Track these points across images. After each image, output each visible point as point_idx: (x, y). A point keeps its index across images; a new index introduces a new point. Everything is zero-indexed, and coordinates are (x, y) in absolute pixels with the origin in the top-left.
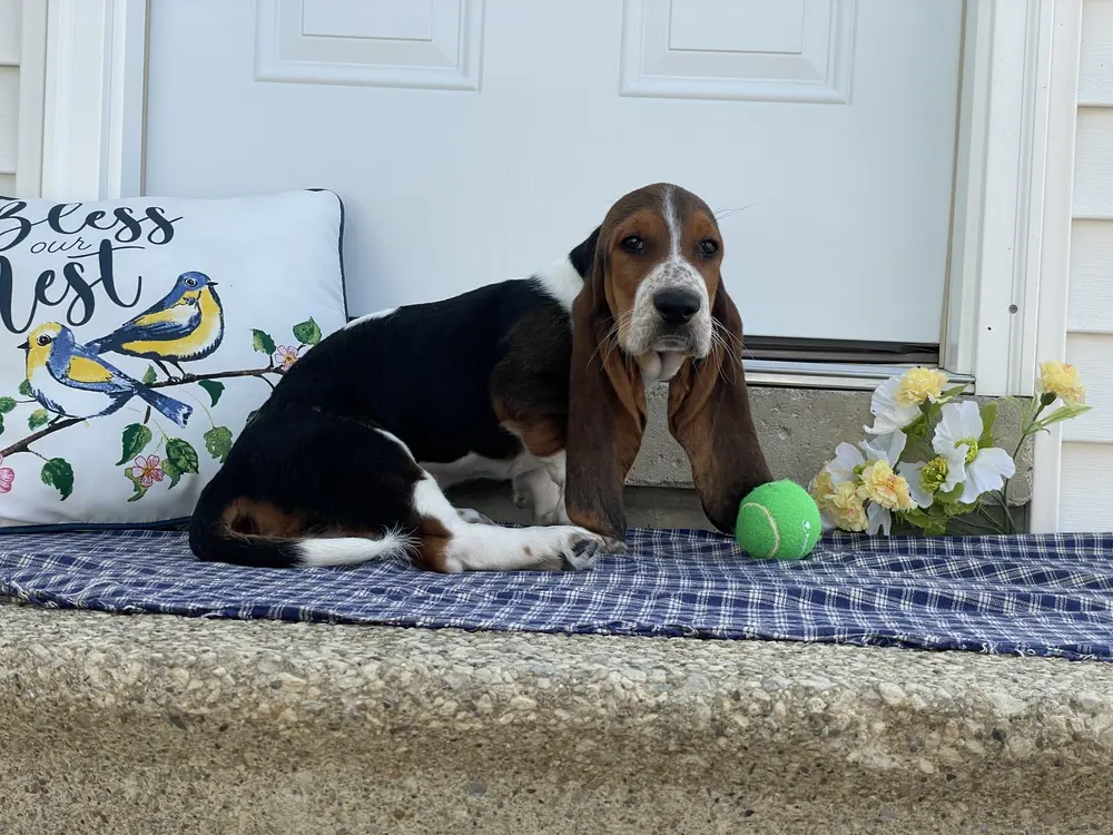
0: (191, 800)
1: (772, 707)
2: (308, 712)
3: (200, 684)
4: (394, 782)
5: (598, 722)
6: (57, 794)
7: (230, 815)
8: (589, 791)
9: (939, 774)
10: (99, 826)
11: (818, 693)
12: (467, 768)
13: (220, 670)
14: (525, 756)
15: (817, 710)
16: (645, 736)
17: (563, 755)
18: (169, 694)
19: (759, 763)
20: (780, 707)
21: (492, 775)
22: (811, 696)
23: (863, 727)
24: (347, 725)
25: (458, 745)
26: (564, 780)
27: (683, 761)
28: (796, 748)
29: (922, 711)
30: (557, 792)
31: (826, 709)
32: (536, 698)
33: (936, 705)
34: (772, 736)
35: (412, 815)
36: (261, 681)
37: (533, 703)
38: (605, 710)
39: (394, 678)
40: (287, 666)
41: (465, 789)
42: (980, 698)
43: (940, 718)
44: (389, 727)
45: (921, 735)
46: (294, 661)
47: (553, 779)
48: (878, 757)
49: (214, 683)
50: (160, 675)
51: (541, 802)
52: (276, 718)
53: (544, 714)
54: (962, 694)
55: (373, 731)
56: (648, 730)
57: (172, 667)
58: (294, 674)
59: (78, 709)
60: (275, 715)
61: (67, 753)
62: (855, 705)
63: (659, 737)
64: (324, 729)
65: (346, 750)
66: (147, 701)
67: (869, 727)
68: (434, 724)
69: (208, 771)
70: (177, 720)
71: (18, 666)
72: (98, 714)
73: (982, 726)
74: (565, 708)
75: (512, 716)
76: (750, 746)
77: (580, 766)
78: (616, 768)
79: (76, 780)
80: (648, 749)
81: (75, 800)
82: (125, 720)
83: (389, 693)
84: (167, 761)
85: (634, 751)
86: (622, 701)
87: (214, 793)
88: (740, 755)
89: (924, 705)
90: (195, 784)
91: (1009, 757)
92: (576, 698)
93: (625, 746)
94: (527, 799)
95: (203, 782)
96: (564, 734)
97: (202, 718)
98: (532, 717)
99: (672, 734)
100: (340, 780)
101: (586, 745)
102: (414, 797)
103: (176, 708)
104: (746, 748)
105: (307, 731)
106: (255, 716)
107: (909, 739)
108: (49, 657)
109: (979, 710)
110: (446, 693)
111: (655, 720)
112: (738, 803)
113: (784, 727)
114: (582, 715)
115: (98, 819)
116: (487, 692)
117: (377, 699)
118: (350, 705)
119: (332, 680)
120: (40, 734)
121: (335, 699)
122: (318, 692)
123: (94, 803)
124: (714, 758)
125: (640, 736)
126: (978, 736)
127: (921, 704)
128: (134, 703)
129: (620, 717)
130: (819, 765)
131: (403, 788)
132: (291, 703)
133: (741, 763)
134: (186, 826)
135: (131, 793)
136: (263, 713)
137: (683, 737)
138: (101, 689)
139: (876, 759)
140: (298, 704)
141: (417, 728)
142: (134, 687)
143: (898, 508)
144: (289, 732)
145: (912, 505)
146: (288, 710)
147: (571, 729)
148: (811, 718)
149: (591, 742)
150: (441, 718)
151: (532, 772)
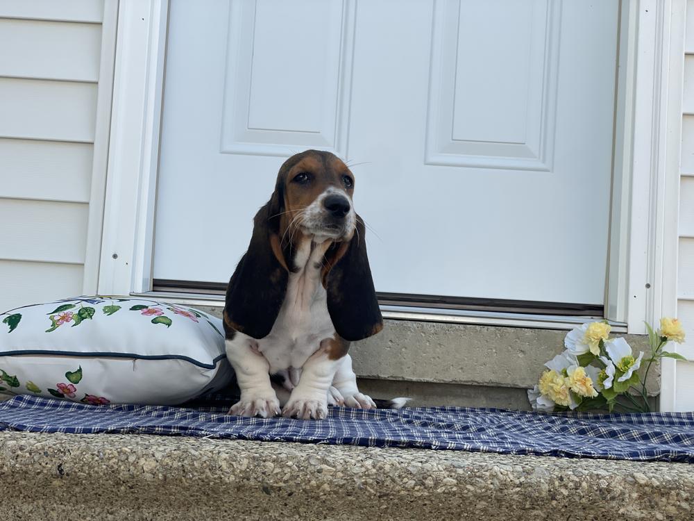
1: (580, 484)
2: (336, 485)
3: (280, 470)
5: (489, 492)
11: (603, 477)
12: (417, 517)
13: (290, 463)
14: (449, 511)
15: (604, 486)
16: (514, 500)
17: (470, 510)
18: (263, 475)
19: (572, 515)
20: (584, 484)
22: (600, 479)
23: (627, 495)
24: (356, 493)
25: (414, 504)
28: (593, 506)
29: (657, 487)
31: (607, 486)
32: (457, 479)
33: (664, 484)
34: (580, 500)
36: (311, 468)
37: (455, 481)
38: (493, 485)
39: (381, 468)
40: (325, 462)
42: (686, 480)
43: (666, 490)
44: (378, 494)
45: (657, 499)
46: (328, 459)
48: (634, 511)
49: (287, 470)
50: (258, 465)
52: (319, 489)
53: (460, 488)
54: (676, 478)
55: (369, 496)
56: (515, 497)
57: (264, 461)
58: (329, 466)
59: (215, 484)
61: (204, 509)
62: (623, 484)
63: (520, 500)
64: (344, 495)
65: (354, 507)
66: (252, 479)
67: (630, 496)
68: (402, 493)
69: (278, 519)
70: (266, 490)
71: (183, 460)
72: (225, 487)
73: (689, 495)
74: (472, 484)
75: (444, 488)
76: (569, 505)
77: (477, 517)
80: (515, 507)
82: (238, 490)
83: (379, 475)
84: (258, 513)
85: (507, 508)
86: (501, 481)
88: (563, 510)
89: (658, 483)
92: (478, 479)
93: (503, 505)
96: (471, 499)
97: (280, 489)
98: (455, 489)
99: (528, 498)
101: (482, 504)
103: (267, 483)
104: (566, 507)
105: (335, 496)
106: (308, 487)
107: (650, 502)
108: (200, 456)
109: (686, 486)
110: (409, 476)
111: (519, 491)
113: (586, 495)
114: (481, 488)
116: (430, 476)
117: (373, 479)
118: (359, 482)
119: (349, 469)
121: (350, 479)
122: (341, 475)
124: (549, 512)
125: (511, 500)
126: (687, 500)
127: (656, 483)
128: (245, 480)
129: (501, 489)
130: (603, 516)
132: (327, 481)
133: (563, 515)
136: (312, 486)
137: (534, 500)
138: (228, 473)
139: (633, 513)
140: (331, 481)
141: (393, 495)
142: (245, 471)
143: (587, 395)
144: (325, 497)
145: (596, 394)
146: (326, 485)
147: (475, 496)
148: (600, 490)
149: (485, 503)
150: (406, 489)
151: (451, 519)
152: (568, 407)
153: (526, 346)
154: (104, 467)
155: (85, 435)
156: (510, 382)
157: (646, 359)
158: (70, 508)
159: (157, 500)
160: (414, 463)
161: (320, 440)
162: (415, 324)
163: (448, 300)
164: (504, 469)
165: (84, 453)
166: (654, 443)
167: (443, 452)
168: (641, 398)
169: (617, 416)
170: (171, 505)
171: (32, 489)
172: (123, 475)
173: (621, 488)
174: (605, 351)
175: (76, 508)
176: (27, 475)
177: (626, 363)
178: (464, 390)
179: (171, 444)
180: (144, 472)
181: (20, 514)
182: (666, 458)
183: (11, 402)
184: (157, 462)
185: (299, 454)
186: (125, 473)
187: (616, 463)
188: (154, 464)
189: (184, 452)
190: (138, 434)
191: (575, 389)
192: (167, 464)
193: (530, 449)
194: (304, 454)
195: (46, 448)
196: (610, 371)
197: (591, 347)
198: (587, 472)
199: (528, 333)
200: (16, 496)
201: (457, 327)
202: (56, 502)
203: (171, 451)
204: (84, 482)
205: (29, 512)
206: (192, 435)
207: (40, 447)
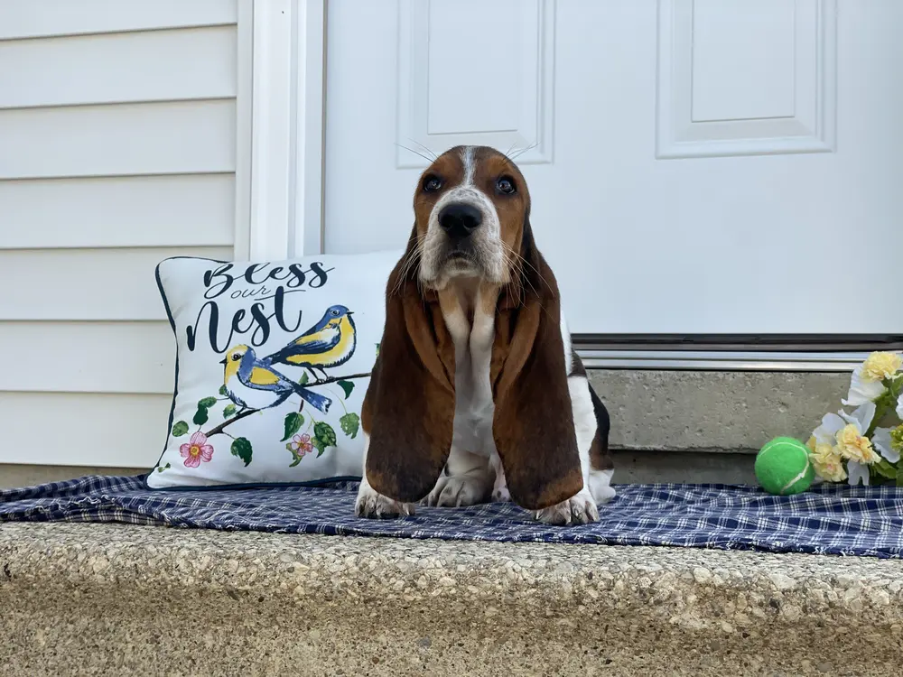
0: (246, 649)
1: (614, 584)
2: (311, 588)
3: (245, 570)
4: (372, 638)
5: (497, 595)
6: (165, 645)
7: (270, 659)
8: (499, 645)
9: (737, 633)
10: (191, 666)
11: (647, 574)
12: (417, 627)
13: (257, 561)
14: (453, 619)
15: (645, 585)
16: (529, 605)
17: (478, 619)
18: (226, 576)
19: (610, 624)
20: (620, 584)
21: (434, 633)
22: (642, 576)
23: (680, 598)
24: (336, 597)
25: (409, 611)
26: (482, 637)
28: (633, 613)
29: (720, 586)
30: (477, 645)
31: (652, 585)
32: (456, 578)
33: (730, 582)
34: (615, 603)
35: (384, 661)
36: (281, 567)
37: (453, 582)
38: (501, 586)
39: (365, 565)
41: (418, 642)
42: (763, 578)
43: (733, 592)
44: (362, 599)
45: (722, 604)
46: (303, 554)
47: (475, 636)
48: (694, 621)
49: (253, 569)
50: (221, 564)
51: (467, 652)
52: (292, 593)
53: (461, 589)
54: (751, 575)
55: (353, 601)
56: (530, 601)
57: (228, 559)
58: (303, 563)
59: (173, 587)
60: (291, 590)
61: (170, 617)
62: (675, 583)
63: (538, 606)
64: (323, 600)
65: (339, 615)
66: (214, 581)
67: (685, 598)
68: (390, 596)
69: (255, 630)
70: (233, 594)
71: (137, 559)
72: (185, 590)
73: (763, 598)
74: (475, 585)
75: (440, 591)
76: (601, 611)
77: (490, 627)
78: (514, 629)
80: (533, 614)
81: (176, 649)
82: (201, 594)
83: (361, 575)
84: (230, 623)
85: (524, 615)
86: (512, 580)
87: (260, 644)
88: (595, 618)
89: (721, 582)
90: (248, 638)
91: (783, 619)
92: (482, 578)
93: (517, 612)
94: (457, 650)
95: (253, 637)
96: (476, 604)
97: (247, 593)
98: (453, 591)
99: (547, 603)
100: (338, 636)
101: (491, 611)
102: (385, 648)
103: (231, 586)
104: (598, 614)
105: (312, 601)
106: (278, 591)
107: (713, 607)
108: (156, 553)
109: (761, 586)
110: (397, 575)
111: (534, 593)
112: (600, 655)
113: (623, 598)
114: (486, 590)
115: (190, 661)
116: (424, 575)
117: (353, 579)
118: (337, 583)
119: (326, 567)
120: (154, 605)
121: (327, 579)
122: (317, 575)
123: (187, 651)
124: (578, 621)
125: (526, 605)
126: (761, 605)
127: (719, 581)
128: (205, 583)
129: (512, 591)
130: (651, 626)
131: (377, 642)
132: (301, 582)
133: (597, 625)
134: (243, 667)
135: (209, 644)
136: (284, 589)
137: (555, 606)
138: (186, 574)
139: (691, 622)
140: (305, 583)
141: (380, 599)
142: (206, 572)
143: (865, 461)
144: (301, 602)
146: (299, 587)
147: (480, 600)
148: (641, 592)
149: (495, 610)
150: (395, 592)
151: (460, 631)
153: (788, 397)
154: (52, 567)
158: (28, 616)
162: (635, 374)
163: (695, 340)
164: (520, 564)
165: (32, 551)
172: (73, 577)
173: (673, 589)
180: (94, 573)
184: (109, 560)
186: (75, 574)
188: (104, 563)
191: (847, 455)
192: (119, 564)
199: (791, 378)
201: (692, 376)
202: (12, 609)
204: (34, 585)
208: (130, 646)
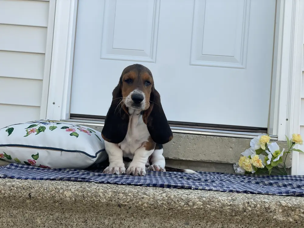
0: (121, 225)
2: (150, 204)
3: (125, 197)
4: (168, 222)
5: (217, 208)
6: (89, 223)
8: (213, 225)
9: (294, 222)
11: (267, 203)
12: (185, 218)
13: (130, 194)
14: (199, 216)
15: (267, 206)
17: (208, 216)
18: (118, 199)
19: (253, 218)
20: (258, 205)
22: (265, 203)
23: (277, 211)
24: (158, 208)
25: (184, 213)
26: (208, 222)
27: (235, 218)
28: (262, 215)
29: (290, 207)
30: (206, 225)
31: (269, 206)
32: (202, 202)
33: (293, 206)
34: (256, 212)
36: (139, 197)
37: (202, 203)
38: (218, 205)
39: (169, 197)
40: (145, 194)
41: (184, 224)
42: (303, 204)
43: (294, 209)
44: (168, 208)
45: (290, 212)
46: (146, 193)
47: (205, 222)
48: (280, 217)
49: (129, 197)
50: (116, 195)
51: (202, 227)
52: (142, 206)
53: (204, 206)
54: (299, 203)
55: (164, 209)
56: (228, 210)
57: (119, 193)
59: (97, 203)
61: (92, 213)
62: (275, 206)
63: (230, 212)
64: (153, 208)
65: (157, 214)
66: (113, 201)
67: (278, 211)
68: (179, 208)
69: (125, 218)
70: (119, 206)
71: (83, 192)
72: (101, 204)
74: (209, 205)
75: (197, 206)
77: (211, 219)
78: (220, 219)
79: (94, 220)
80: (228, 215)
81: (93, 225)
82: (107, 205)
83: (169, 200)
84: (115, 216)
85: (225, 215)
86: (222, 204)
87: (126, 223)
88: (249, 217)
89: (291, 206)
92: (212, 202)
93: (223, 214)
94: (198, 226)
95: (123, 221)
96: (209, 211)
97: (125, 205)
98: (202, 207)
99: (234, 211)
100: (155, 221)
101: (213, 214)
102: (172, 225)
103: (120, 203)
104: (250, 215)
105: (149, 209)
106: (138, 205)
107: (287, 214)
108: (90, 190)
110: (182, 201)
111: (230, 208)
113: (259, 210)
114: (213, 206)
116: (191, 201)
117: (166, 202)
118: (160, 203)
119: (155, 197)
120: (87, 209)
121: (156, 202)
122: (152, 200)
123: (98, 225)
124: (243, 217)
125: (226, 212)
126: (303, 213)
127: (290, 205)
128: (110, 201)
129: (222, 207)
130: (267, 219)
131: (170, 223)
132: (146, 202)
133: (249, 219)
135: (107, 223)
136: (139, 204)
137: (236, 212)
138: (103, 198)
139: (280, 218)
140: (148, 202)
141: (175, 209)
142: (110, 198)
143: (259, 167)
144: (145, 209)
145: (263, 167)
146: (145, 204)
147: (210, 209)
148: (265, 208)
149: (215, 213)
150: (180, 206)
151: (200, 220)
152: (251, 172)
153: (233, 145)
154: (49, 194)
155: (40, 181)
156: (226, 161)
157: (286, 151)
158: (34, 212)
159: (72, 209)
160: (184, 195)
161: (143, 185)
162: (184, 135)
163: (199, 125)
164: (223, 198)
165: (40, 188)
166: (289, 188)
167: (196, 191)
168: (283, 169)
169: (272, 176)
170: (78, 212)
171: (17, 204)
172: (57, 198)
173: (275, 207)
174: (267, 148)
175: (36, 212)
176: (15, 198)
177: (277, 153)
178: (206, 164)
179: (78, 185)
180: (66, 197)
181: (12, 214)
182: (294, 195)
183: (8, 166)
184: (72, 193)
185: (134, 190)
186: (58, 197)
187: (272, 197)
188: (70, 193)
189: (84, 189)
190: (64, 181)
191: (254, 165)
192: (76, 194)
193: (235, 190)
194: (136, 191)
195: (24, 186)
196: (270, 157)
197: (261, 146)
198: (260, 200)
199: (234, 140)
200: (11, 207)
201: (203, 137)
202: (28, 210)
203: (78, 188)
204: (40, 201)
205: (16, 214)
206: (87, 181)
207: (21, 186)
208: (75, 224)
